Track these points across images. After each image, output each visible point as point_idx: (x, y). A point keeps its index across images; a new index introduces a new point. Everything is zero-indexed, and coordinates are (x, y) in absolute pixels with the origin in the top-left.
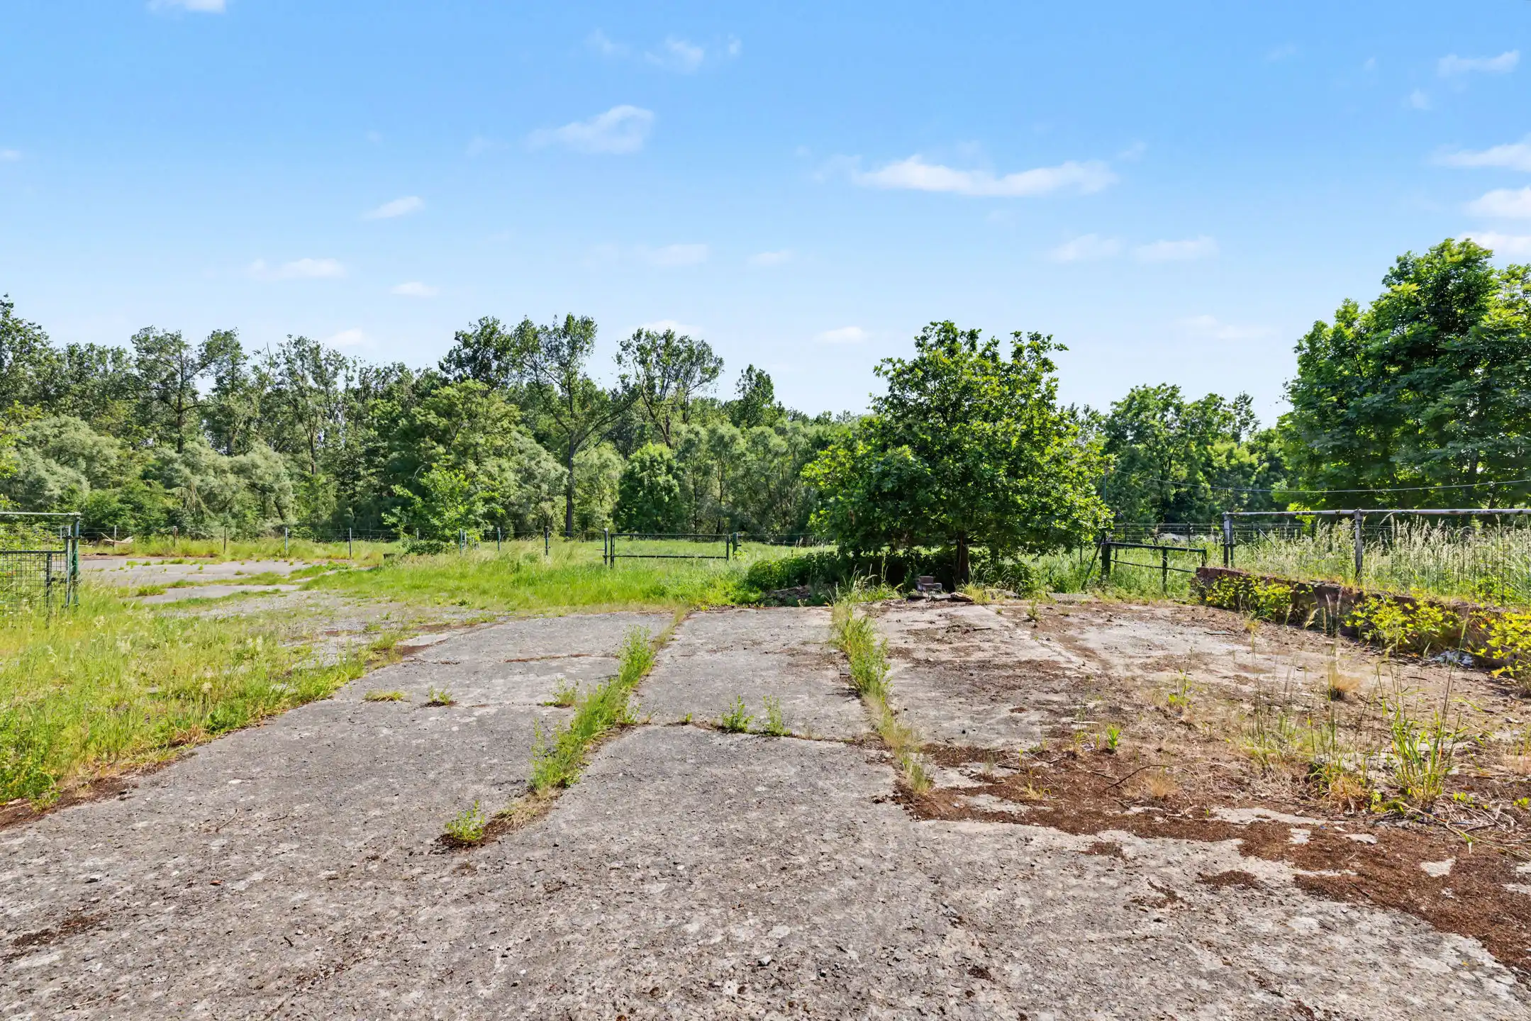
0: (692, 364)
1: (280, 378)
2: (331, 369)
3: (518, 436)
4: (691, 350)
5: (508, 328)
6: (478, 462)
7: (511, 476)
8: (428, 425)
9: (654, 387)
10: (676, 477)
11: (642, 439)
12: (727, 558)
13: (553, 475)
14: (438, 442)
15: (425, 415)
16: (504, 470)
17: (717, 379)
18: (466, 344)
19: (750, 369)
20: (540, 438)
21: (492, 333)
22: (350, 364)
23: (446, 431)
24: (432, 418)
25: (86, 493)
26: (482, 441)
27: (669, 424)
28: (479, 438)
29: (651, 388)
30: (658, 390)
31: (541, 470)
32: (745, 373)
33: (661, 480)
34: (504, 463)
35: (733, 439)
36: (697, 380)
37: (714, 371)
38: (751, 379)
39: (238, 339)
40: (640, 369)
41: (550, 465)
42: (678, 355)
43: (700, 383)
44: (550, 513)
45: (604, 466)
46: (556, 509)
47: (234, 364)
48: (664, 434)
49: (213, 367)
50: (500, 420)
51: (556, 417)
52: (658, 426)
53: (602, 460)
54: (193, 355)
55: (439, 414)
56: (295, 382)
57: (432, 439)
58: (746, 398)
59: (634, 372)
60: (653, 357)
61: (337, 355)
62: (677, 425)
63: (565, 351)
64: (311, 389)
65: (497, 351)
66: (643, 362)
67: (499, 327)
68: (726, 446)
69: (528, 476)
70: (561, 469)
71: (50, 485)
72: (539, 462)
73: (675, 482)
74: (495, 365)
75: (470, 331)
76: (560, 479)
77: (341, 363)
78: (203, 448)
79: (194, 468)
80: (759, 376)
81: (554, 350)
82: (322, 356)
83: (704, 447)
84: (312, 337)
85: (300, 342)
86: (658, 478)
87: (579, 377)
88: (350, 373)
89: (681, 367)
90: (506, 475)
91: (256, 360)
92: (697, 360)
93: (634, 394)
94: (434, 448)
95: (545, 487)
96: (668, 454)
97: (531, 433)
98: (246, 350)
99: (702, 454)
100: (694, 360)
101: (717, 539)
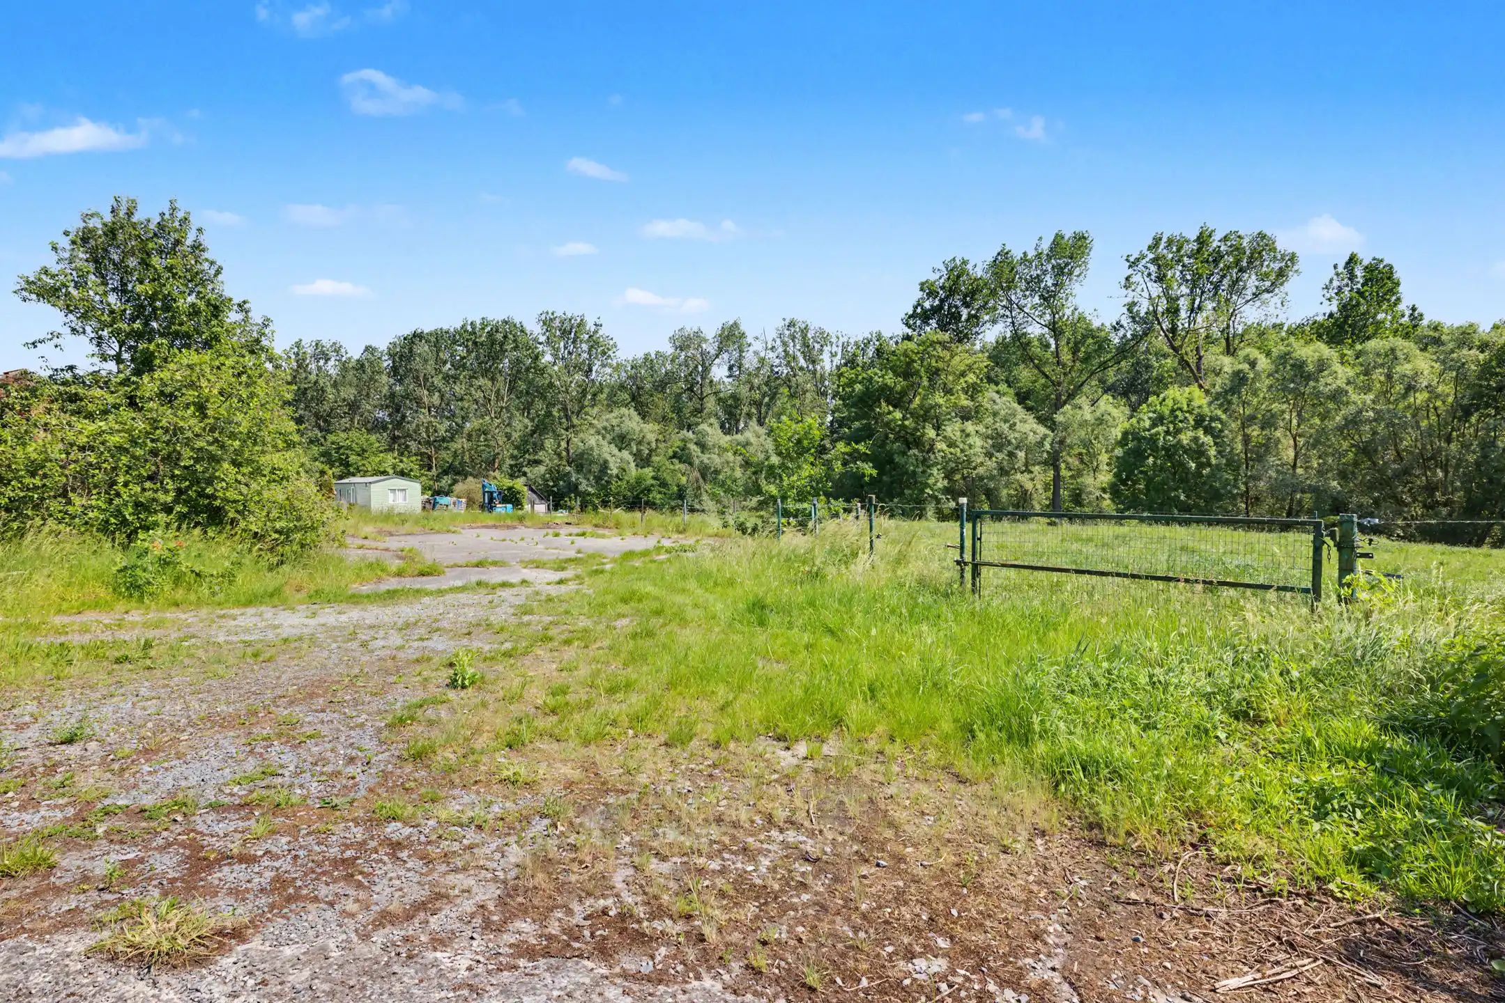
0: (1242, 270)
1: (777, 361)
2: (817, 346)
3: (996, 396)
4: (1238, 249)
5: (979, 266)
6: (937, 428)
7: (978, 442)
8: (885, 387)
9: (1177, 311)
10: (1208, 430)
11: (1161, 383)
12: (1316, 589)
13: (1032, 438)
14: (895, 406)
15: (883, 376)
16: (968, 435)
17: (1287, 287)
18: (932, 294)
19: (1352, 261)
20: (1022, 398)
21: (958, 277)
22: (834, 340)
23: (903, 393)
24: (890, 379)
25: (633, 471)
26: (941, 401)
27: (1200, 358)
28: (939, 398)
29: (1173, 311)
30: (1183, 314)
31: (1017, 435)
32: (1340, 269)
33: (1185, 438)
34: (970, 427)
35: (1322, 365)
36: (1249, 293)
37: (1281, 274)
38: (1352, 277)
39: (743, 328)
40: (1156, 289)
41: (1029, 427)
42: (1216, 262)
43: (1255, 295)
44: (1029, 486)
45: (1100, 421)
46: (1036, 482)
47: (741, 351)
48: (1192, 372)
49: (725, 356)
50: (963, 374)
51: (1037, 367)
52: (1184, 363)
53: (1098, 414)
54: (711, 348)
55: (896, 374)
56: (788, 364)
57: (889, 402)
58: (1344, 308)
59: (1147, 293)
60: (1175, 273)
61: (822, 333)
62: (1215, 357)
63: (1049, 281)
64: (801, 369)
65: (965, 296)
66: (1160, 279)
67: (969, 267)
68: (1308, 377)
69: (998, 442)
70: (1042, 430)
71: (611, 465)
72: (1015, 424)
73: (1208, 440)
74: (964, 313)
75: (933, 277)
76: (1040, 444)
77: (824, 338)
78: (711, 431)
79: (703, 446)
80: (1369, 269)
81: (1033, 284)
82: (809, 336)
83: (1263, 384)
84: (801, 317)
85: (792, 324)
86: (1182, 436)
87: (1068, 312)
88: (834, 349)
89: (1224, 276)
90: (970, 440)
91: (758, 346)
92: (1250, 263)
93: (1147, 324)
94: (889, 413)
95: (1021, 455)
96: (1201, 400)
97: (1012, 391)
98: (749, 339)
99: (1261, 397)
100: (1244, 264)
101: (1286, 527)
